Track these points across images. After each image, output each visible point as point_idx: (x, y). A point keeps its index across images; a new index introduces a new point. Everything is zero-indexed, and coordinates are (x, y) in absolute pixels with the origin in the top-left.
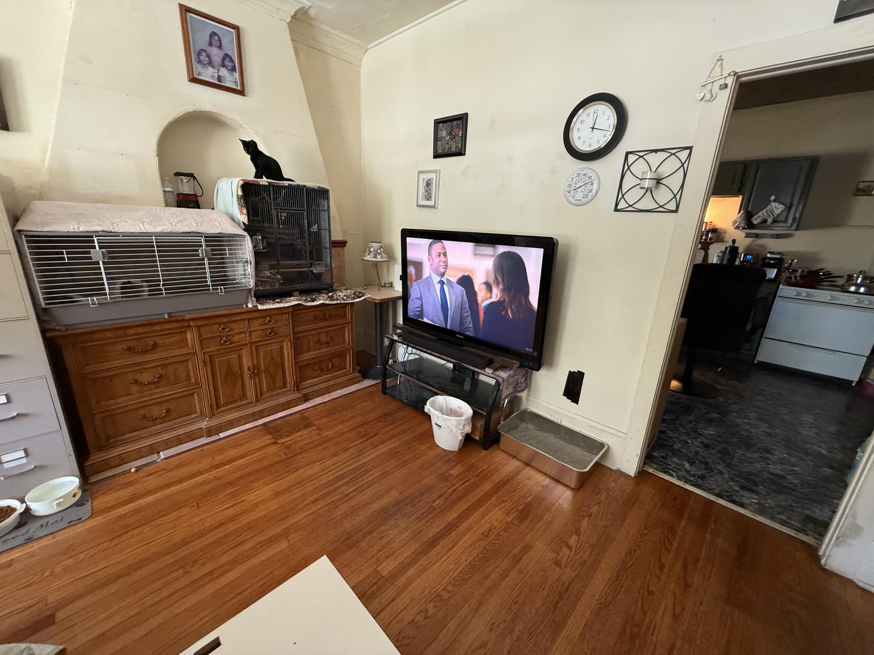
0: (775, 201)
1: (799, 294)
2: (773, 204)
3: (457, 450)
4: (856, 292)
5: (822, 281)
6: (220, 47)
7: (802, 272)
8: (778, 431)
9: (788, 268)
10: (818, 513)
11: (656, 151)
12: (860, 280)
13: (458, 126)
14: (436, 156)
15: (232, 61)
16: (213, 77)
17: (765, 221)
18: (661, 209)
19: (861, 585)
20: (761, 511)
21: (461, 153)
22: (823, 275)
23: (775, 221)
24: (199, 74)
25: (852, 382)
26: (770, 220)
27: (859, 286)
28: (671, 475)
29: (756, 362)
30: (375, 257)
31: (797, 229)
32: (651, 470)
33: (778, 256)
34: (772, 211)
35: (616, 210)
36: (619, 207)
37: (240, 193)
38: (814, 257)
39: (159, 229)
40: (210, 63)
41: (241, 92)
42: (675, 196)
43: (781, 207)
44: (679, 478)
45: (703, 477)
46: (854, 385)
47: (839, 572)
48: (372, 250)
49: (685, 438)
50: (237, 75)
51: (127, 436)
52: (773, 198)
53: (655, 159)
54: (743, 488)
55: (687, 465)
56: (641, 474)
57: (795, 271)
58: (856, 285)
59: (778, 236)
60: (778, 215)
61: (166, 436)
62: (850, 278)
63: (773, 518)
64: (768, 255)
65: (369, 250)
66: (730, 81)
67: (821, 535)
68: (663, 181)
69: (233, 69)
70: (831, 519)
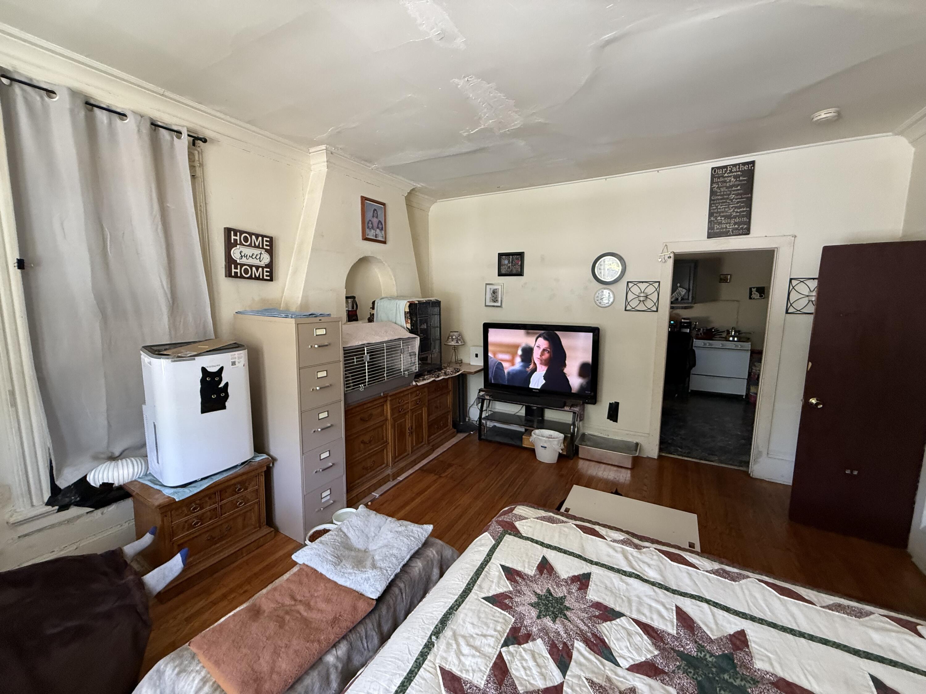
0: (680, 287)
1: (705, 344)
2: (680, 289)
3: (556, 462)
4: (733, 341)
5: (715, 335)
6: (377, 217)
7: (703, 330)
8: (715, 427)
9: (695, 328)
10: (744, 458)
11: (643, 282)
12: (733, 333)
13: (517, 259)
14: (500, 274)
15: (382, 224)
16: (373, 235)
17: (677, 299)
18: (649, 310)
19: (767, 480)
20: (721, 462)
21: (521, 274)
22: (715, 331)
23: (682, 299)
24: (368, 235)
25: (743, 396)
26: (680, 299)
27: (734, 337)
28: (674, 454)
29: (690, 391)
30: (457, 342)
31: (695, 303)
32: (663, 454)
33: (688, 321)
34: (680, 294)
35: (626, 310)
36: (627, 309)
37: (407, 310)
38: (706, 320)
39: (386, 339)
40: (373, 228)
41: (385, 242)
42: (655, 304)
43: (684, 291)
44: (679, 455)
45: (689, 453)
46: (744, 397)
47: (758, 478)
48: (454, 337)
49: (672, 437)
50: (383, 232)
51: (357, 482)
52: (679, 285)
53: (643, 286)
54: (709, 454)
55: (680, 449)
56: (660, 456)
57: (699, 330)
58: (732, 336)
59: (685, 308)
60: (684, 296)
61: (374, 481)
62: (728, 332)
63: (726, 464)
64: (683, 321)
65: (452, 338)
66: (672, 255)
67: (748, 466)
68: (648, 297)
69: (382, 229)
70: (750, 459)
